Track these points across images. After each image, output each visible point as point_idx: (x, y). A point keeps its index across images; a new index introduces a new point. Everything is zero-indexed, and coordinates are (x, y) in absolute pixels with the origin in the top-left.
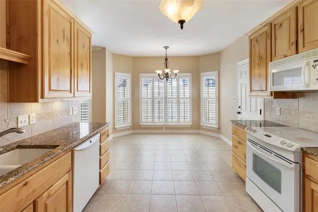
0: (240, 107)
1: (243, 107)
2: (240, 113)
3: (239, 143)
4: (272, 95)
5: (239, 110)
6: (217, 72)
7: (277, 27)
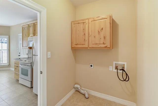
0: (20, 53)
1: (21, 53)
2: (20, 56)
3: (17, 66)
4: (29, 48)
5: (20, 54)
6: (8, 36)
7: (30, 27)
